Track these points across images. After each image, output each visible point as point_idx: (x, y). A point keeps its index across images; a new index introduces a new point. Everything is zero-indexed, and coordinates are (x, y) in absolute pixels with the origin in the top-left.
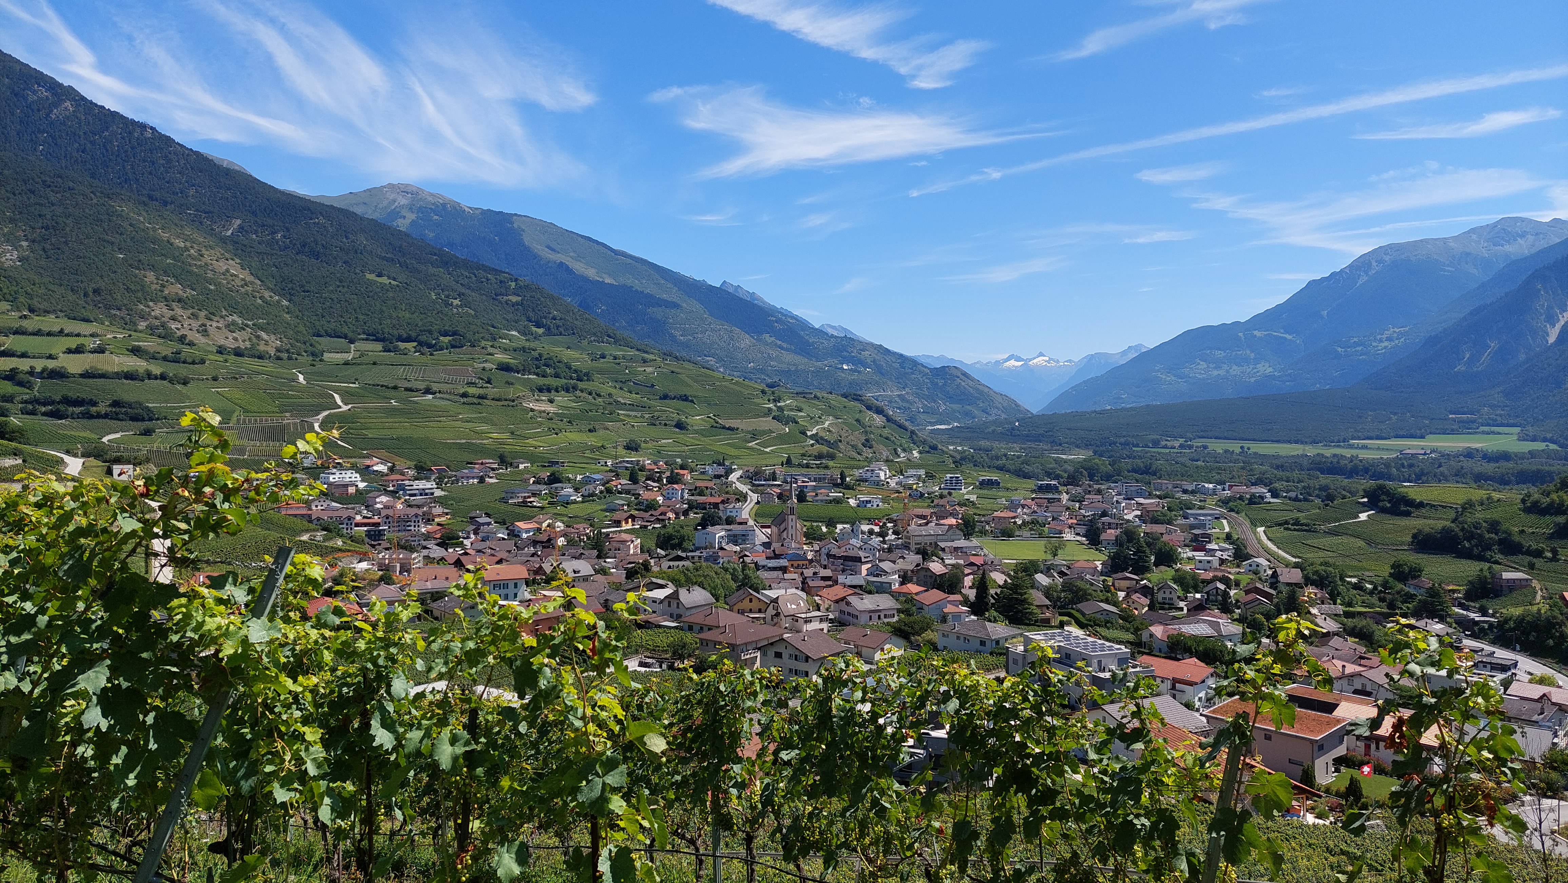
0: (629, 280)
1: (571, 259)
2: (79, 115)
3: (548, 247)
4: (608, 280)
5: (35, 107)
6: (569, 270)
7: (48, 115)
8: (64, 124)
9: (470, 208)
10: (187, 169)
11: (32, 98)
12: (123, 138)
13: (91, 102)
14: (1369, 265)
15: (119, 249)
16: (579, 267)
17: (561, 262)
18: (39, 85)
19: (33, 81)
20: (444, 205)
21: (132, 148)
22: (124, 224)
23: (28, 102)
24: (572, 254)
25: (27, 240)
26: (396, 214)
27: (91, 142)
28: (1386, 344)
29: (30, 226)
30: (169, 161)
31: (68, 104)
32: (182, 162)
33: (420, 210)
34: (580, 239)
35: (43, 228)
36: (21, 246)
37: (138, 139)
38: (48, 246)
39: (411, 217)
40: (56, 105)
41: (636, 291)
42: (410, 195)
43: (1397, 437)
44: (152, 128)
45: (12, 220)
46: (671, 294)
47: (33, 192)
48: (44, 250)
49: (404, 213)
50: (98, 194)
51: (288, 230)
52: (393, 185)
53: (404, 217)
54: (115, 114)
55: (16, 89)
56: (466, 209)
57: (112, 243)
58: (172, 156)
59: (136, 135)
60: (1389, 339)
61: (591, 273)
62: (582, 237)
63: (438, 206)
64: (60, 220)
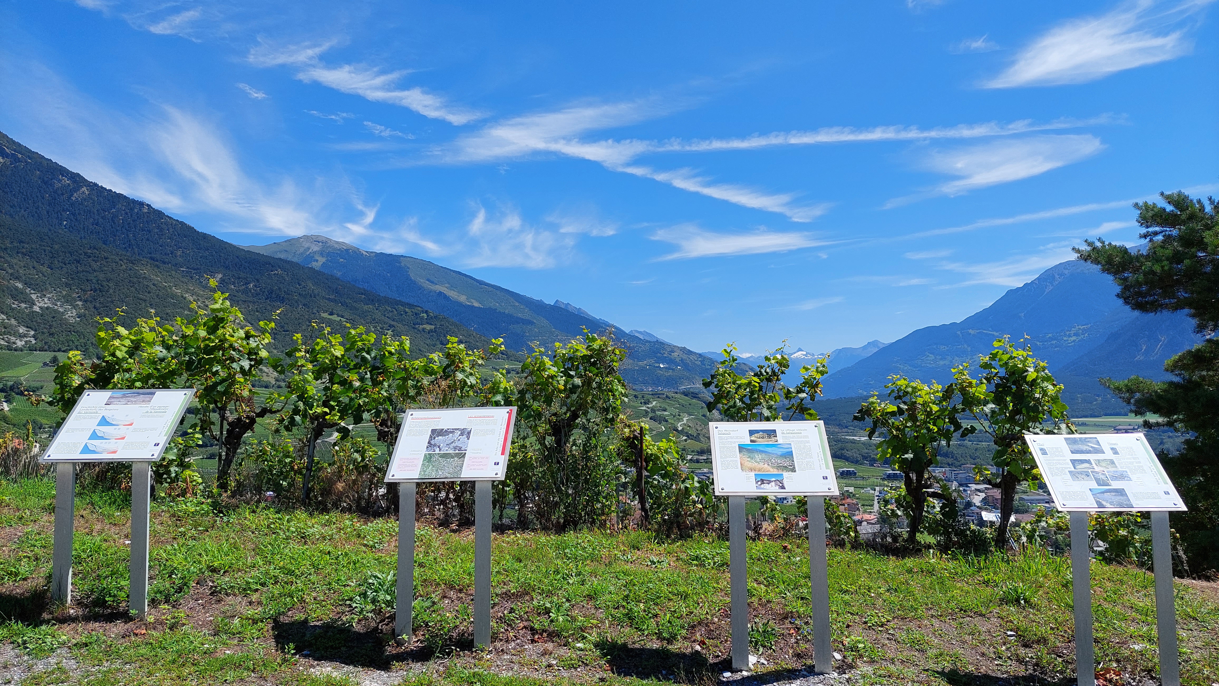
0: (492, 304)
1: (446, 289)
2: (93, 197)
3: (428, 280)
4: (476, 304)
5: (60, 192)
6: (446, 297)
7: (70, 198)
8: (82, 204)
9: (367, 252)
10: (175, 235)
11: (57, 185)
12: (126, 213)
13: (102, 187)
14: (1053, 277)
15: (151, 305)
16: (452, 294)
17: (440, 292)
18: (63, 176)
19: (59, 173)
20: (347, 250)
21: (133, 221)
22: (150, 284)
23: (55, 188)
24: (447, 285)
25: (81, 300)
26: (311, 258)
27: (102, 218)
28: (1074, 338)
29: (81, 289)
30: (161, 230)
31: (84, 189)
32: (171, 230)
33: (328, 254)
34: (452, 273)
35: (91, 290)
36: (78, 305)
37: (137, 213)
38: (98, 305)
39: (322, 260)
40: (76, 190)
41: (500, 312)
42: (321, 244)
43: (1106, 415)
44: (148, 205)
45: (67, 285)
46: (525, 314)
47: (78, 262)
48: (95, 308)
49: (317, 257)
50: (125, 261)
51: (258, 280)
52: (308, 236)
53: (317, 261)
54: (120, 195)
55: (46, 179)
56: (364, 253)
57: (145, 301)
58: (164, 226)
59: (136, 210)
60: (1076, 334)
61: (463, 299)
62: (454, 271)
63: (342, 251)
64: (104, 283)
